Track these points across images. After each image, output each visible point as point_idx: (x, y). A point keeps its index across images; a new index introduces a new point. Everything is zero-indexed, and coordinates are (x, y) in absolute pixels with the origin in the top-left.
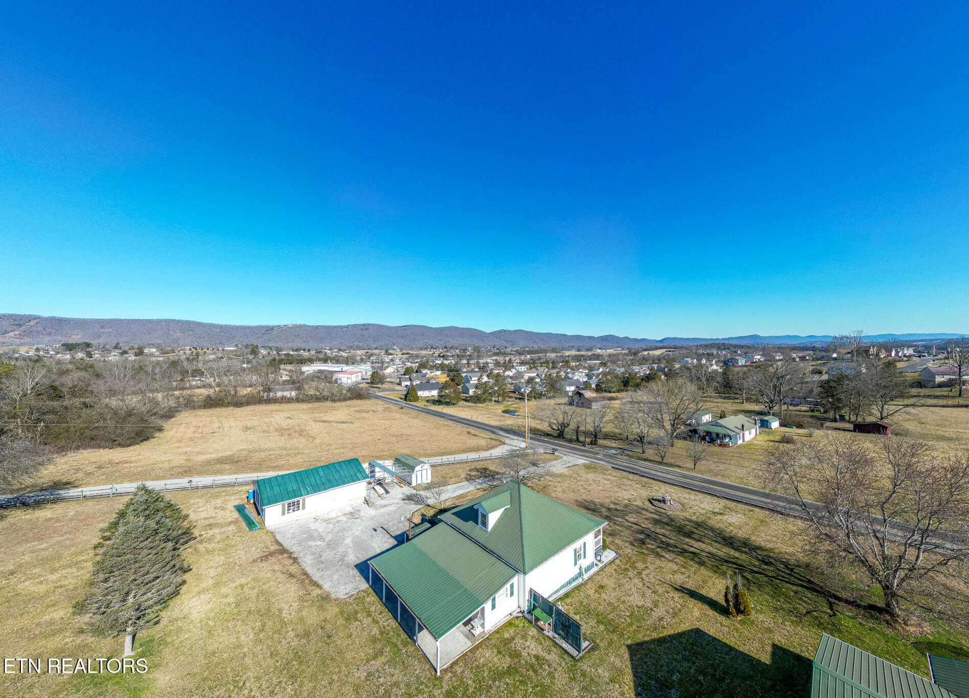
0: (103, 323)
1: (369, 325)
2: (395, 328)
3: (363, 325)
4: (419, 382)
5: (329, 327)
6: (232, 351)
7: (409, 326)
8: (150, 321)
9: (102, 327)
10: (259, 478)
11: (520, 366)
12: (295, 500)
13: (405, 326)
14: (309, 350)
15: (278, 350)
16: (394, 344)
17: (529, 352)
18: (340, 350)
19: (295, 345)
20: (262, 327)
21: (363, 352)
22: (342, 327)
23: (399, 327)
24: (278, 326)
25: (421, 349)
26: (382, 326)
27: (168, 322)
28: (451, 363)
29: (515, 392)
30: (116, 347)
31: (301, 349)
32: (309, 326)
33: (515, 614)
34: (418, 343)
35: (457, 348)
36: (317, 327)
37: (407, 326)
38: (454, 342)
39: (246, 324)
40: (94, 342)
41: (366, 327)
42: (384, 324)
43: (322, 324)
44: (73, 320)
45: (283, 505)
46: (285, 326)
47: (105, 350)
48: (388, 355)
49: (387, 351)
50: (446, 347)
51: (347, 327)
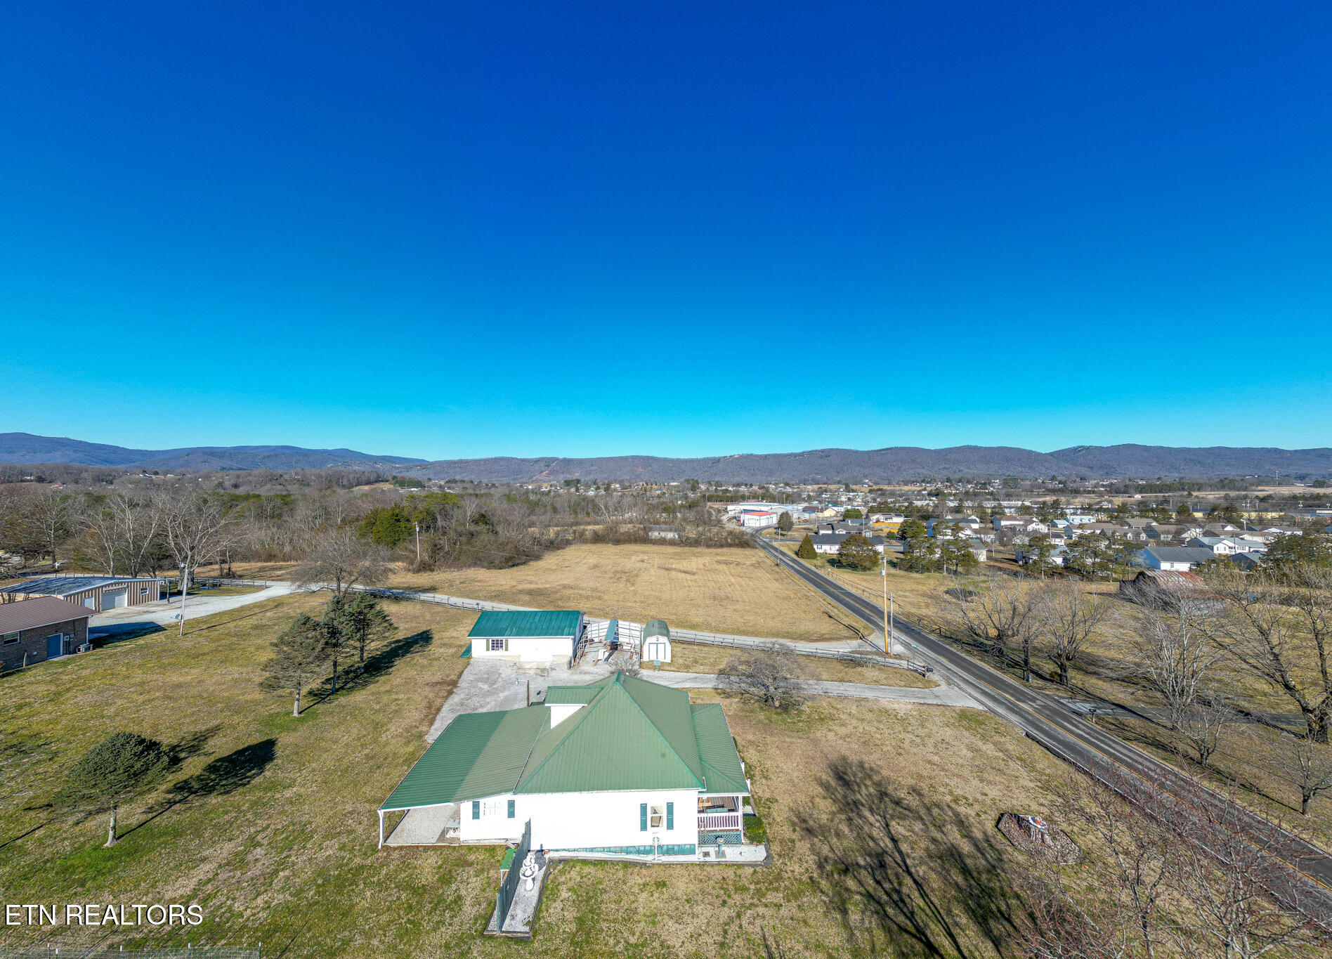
0: (593, 462)
1: (831, 450)
2: (868, 452)
3: (823, 451)
4: (844, 532)
5: (780, 455)
6: (675, 487)
7: (891, 449)
8: (621, 458)
9: (592, 465)
10: (495, 609)
11: (1082, 514)
12: (499, 638)
13: (884, 450)
14: (751, 486)
15: (718, 484)
16: (866, 477)
17: (1141, 489)
18: (787, 484)
19: (737, 479)
20: (708, 458)
21: (816, 487)
22: (795, 455)
23: (875, 451)
24: (725, 457)
25: (906, 483)
26: (849, 451)
27: (633, 457)
28: (928, 505)
29: (1016, 561)
30: (595, 483)
31: (742, 484)
32: (757, 456)
33: (509, 844)
34: (905, 474)
35: (969, 482)
36: (766, 457)
37: (888, 449)
38: (967, 472)
39: (694, 457)
40: (582, 480)
41: (826, 454)
42: (853, 448)
43: (772, 453)
44: (575, 460)
45: (488, 641)
46: (731, 456)
47: (588, 486)
48: (849, 492)
49: (847, 486)
50: (948, 480)
51: (802, 454)
